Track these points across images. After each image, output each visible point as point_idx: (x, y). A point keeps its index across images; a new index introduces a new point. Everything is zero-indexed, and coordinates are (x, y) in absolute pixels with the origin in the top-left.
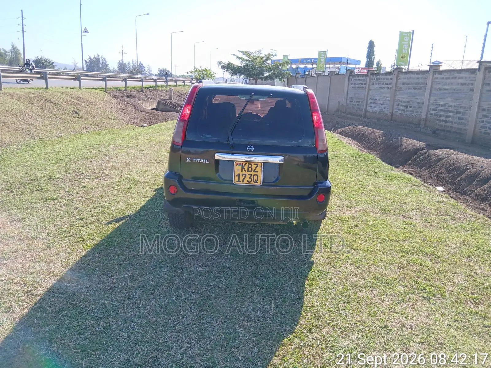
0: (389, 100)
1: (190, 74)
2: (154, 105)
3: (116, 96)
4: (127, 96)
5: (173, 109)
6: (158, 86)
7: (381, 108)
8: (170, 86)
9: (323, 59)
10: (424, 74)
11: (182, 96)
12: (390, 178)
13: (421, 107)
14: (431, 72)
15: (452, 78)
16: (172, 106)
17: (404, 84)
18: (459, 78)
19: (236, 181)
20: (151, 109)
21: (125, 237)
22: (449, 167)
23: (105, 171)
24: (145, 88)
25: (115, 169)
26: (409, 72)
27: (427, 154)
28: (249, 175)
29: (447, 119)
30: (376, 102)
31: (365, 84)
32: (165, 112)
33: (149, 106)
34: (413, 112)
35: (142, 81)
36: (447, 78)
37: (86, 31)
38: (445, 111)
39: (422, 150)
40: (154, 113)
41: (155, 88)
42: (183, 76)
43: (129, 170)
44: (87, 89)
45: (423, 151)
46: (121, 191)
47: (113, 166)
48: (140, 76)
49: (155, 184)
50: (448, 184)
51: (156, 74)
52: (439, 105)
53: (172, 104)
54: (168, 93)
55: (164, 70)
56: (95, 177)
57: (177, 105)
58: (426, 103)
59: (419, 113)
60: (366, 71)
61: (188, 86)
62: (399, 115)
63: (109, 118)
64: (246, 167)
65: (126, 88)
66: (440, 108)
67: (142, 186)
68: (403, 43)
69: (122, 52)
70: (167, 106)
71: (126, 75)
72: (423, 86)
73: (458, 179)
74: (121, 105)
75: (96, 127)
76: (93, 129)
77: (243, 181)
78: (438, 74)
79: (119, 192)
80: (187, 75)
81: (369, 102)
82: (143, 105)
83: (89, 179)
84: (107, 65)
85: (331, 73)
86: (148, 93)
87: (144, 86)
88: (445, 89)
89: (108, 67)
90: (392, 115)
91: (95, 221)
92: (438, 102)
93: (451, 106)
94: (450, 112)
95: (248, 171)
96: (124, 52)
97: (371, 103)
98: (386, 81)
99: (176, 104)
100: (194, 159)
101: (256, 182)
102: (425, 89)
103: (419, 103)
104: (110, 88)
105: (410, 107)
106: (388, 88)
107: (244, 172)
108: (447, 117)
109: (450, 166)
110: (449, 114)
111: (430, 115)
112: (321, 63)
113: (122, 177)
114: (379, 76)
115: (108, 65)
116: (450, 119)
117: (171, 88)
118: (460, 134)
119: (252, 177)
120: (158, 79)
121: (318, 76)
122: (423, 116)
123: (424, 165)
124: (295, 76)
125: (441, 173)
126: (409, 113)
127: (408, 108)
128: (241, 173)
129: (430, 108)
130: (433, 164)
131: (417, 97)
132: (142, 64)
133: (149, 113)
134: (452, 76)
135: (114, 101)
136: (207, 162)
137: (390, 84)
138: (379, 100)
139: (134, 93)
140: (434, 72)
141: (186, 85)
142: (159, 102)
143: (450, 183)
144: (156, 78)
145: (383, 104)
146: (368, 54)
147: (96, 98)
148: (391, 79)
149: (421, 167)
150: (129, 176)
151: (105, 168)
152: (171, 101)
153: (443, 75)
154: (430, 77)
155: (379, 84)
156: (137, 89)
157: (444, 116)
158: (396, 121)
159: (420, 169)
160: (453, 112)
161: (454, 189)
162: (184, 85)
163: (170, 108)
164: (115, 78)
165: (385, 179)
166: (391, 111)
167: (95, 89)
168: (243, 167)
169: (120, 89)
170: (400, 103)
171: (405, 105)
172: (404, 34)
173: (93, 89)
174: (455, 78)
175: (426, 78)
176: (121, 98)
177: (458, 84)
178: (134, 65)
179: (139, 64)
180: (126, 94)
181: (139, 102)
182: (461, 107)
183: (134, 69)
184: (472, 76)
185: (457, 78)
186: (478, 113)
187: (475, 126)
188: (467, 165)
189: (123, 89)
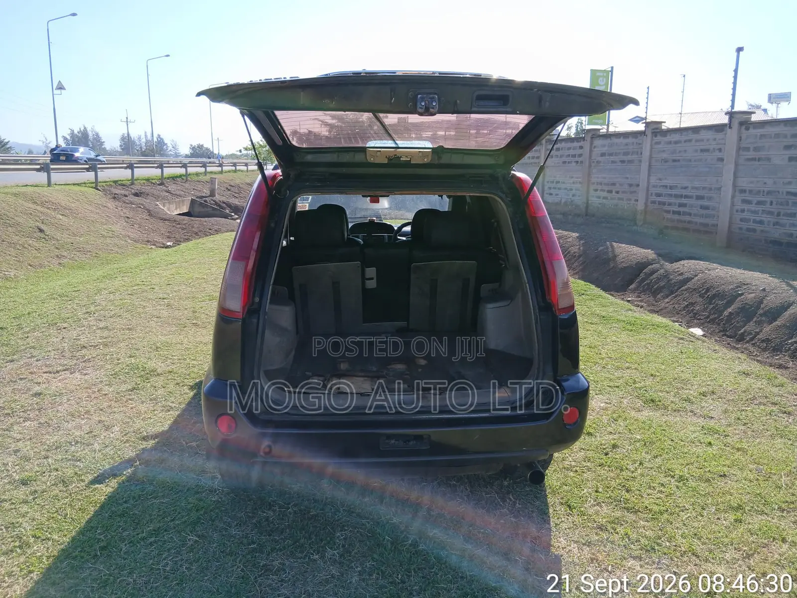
0: (580, 183)
1: (244, 152)
2: (185, 207)
3: (116, 196)
4: (136, 195)
5: (218, 212)
6: (189, 174)
7: (568, 195)
8: (211, 172)
10: (636, 137)
11: (232, 189)
12: (631, 327)
13: (635, 192)
14: (649, 133)
15: (685, 141)
16: (215, 207)
17: (603, 155)
18: (698, 141)
20: (180, 214)
21: (120, 526)
22: (706, 293)
23: (84, 352)
24: (168, 178)
25: (106, 345)
26: (608, 136)
27: (662, 271)
29: (681, 209)
30: (559, 186)
31: (538, 158)
32: (202, 219)
33: (176, 209)
34: (622, 199)
35: (161, 166)
36: (676, 143)
37: (61, 87)
38: (676, 196)
39: (652, 264)
40: (186, 222)
41: (185, 178)
42: (232, 156)
43: (134, 346)
44: (62, 186)
45: (654, 265)
46: (116, 398)
47: (101, 337)
48: (157, 158)
49: (189, 375)
50: (709, 322)
51: (186, 155)
52: (666, 186)
53: (216, 203)
54: (209, 185)
55: (200, 147)
56: (61, 368)
57: (224, 205)
58: (643, 184)
59: (633, 202)
61: (242, 171)
62: (599, 206)
63: (103, 236)
65: (133, 181)
66: (670, 192)
67: (160, 381)
69: (125, 120)
70: (207, 208)
71: (134, 159)
72: (637, 156)
73: (726, 313)
74: (125, 211)
75: (78, 254)
76: (73, 257)
78: (661, 135)
79: (111, 401)
80: (239, 153)
81: (546, 188)
82: (165, 209)
83: (50, 373)
84: (102, 143)
86: (172, 187)
87: (165, 175)
88: (674, 161)
89: (103, 147)
90: (587, 207)
91: (55, 485)
92: (664, 181)
93: (686, 188)
94: (686, 197)
96: (129, 121)
97: (550, 188)
98: (572, 152)
99: (224, 203)
102: (640, 161)
103: (631, 185)
104: (105, 182)
105: (617, 192)
106: (577, 162)
108: (680, 205)
109: (708, 290)
110: (684, 201)
111: (651, 203)
113: (119, 364)
114: (561, 144)
115: (104, 142)
116: (686, 210)
117: (213, 176)
118: (708, 232)
120: (191, 163)
122: (640, 206)
123: (660, 290)
125: (692, 304)
126: (615, 202)
127: (614, 193)
129: (650, 192)
130: (676, 288)
131: (628, 176)
132: (161, 139)
133: (175, 221)
134: (684, 138)
135: (111, 204)
137: (580, 155)
138: (564, 183)
139: (147, 189)
140: (653, 133)
141: (239, 170)
142: (193, 201)
143: (712, 321)
144: (186, 161)
145: (571, 190)
147: (78, 200)
148: (581, 147)
149: (655, 293)
150: (133, 360)
151: (85, 345)
152: (214, 198)
153: (668, 137)
154: (647, 143)
155: (561, 156)
156: (153, 181)
157: (675, 204)
158: (593, 216)
159: (655, 297)
160: (691, 197)
161: (721, 331)
162: (235, 171)
163: (213, 210)
164: (114, 164)
165: (625, 329)
166: (585, 200)
167: (78, 184)
169: (123, 182)
170: (599, 187)
171: (608, 189)
172: (598, 74)
173: (74, 184)
174: (690, 141)
175: (640, 144)
176: (124, 199)
177: (696, 151)
178: (147, 142)
179: (158, 140)
180: (133, 191)
181: (158, 203)
182: (704, 188)
183: (148, 148)
184: (719, 136)
185: (694, 141)
186: (733, 197)
187: (731, 218)
188: (737, 287)
189: (129, 183)
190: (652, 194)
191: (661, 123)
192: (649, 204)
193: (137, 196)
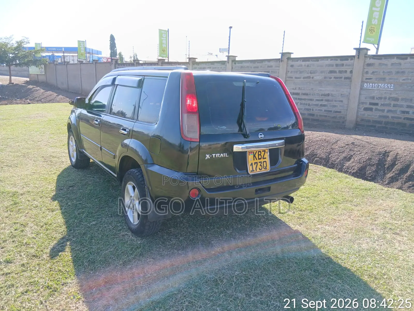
9: (83, 48)
14: (191, 63)
19: (251, 171)
28: (259, 162)
60: (110, 60)
64: (257, 156)
68: (162, 39)
77: (256, 170)
78: (196, 65)
85: (95, 61)
95: (259, 159)
100: (214, 155)
101: (266, 169)
107: (256, 161)
112: (82, 52)
119: (262, 165)
121: (81, 63)
124: (54, 63)
128: (253, 162)
136: (226, 156)
146: (110, 46)
168: (254, 156)
172: (162, 32)
184: (223, 66)
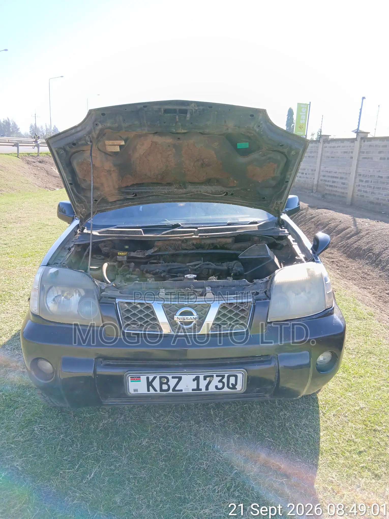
3: (29, 162)
10: (316, 143)
13: (314, 174)
18: (343, 147)
34: (308, 178)
36: (333, 147)
38: (331, 177)
52: (327, 171)
58: (317, 170)
59: (312, 179)
62: (297, 181)
63: (22, 182)
65: (38, 154)
66: (328, 174)
68: (301, 114)
69: (34, 116)
72: (316, 154)
74: (33, 170)
75: (10, 190)
76: (8, 191)
88: (332, 157)
89: (19, 131)
92: (327, 169)
93: (336, 173)
94: (336, 177)
96: (36, 116)
102: (317, 157)
103: (312, 170)
104: (23, 154)
105: (306, 174)
108: (334, 182)
109: (318, 222)
110: (334, 180)
111: (321, 181)
115: (19, 129)
116: (335, 184)
118: (343, 197)
122: (315, 182)
126: (305, 179)
131: (311, 165)
132: (56, 128)
135: (26, 166)
139: (46, 159)
140: (324, 141)
147: (8, 163)
150: (40, 222)
153: (330, 144)
154: (320, 147)
157: (331, 181)
160: (338, 178)
164: (27, 144)
167: (7, 154)
169: (33, 155)
171: (302, 172)
173: (5, 154)
174: (339, 147)
175: (317, 147)
176: (34, 164)
177: (342, 152)
178: (47, 130)
179: (54, 129)
180: (38, 160)
181: (52, 167)
182: (344, 173)
183: (48, 134)
184: (352, 145)
185: (341, 147)
186: (355, 178)
187: (354, 189)
188: (330, 220)
189: (36, 155)
190: (321, 175)
191: (329, 136)
192: (320, 181)
193: (41, 163)
